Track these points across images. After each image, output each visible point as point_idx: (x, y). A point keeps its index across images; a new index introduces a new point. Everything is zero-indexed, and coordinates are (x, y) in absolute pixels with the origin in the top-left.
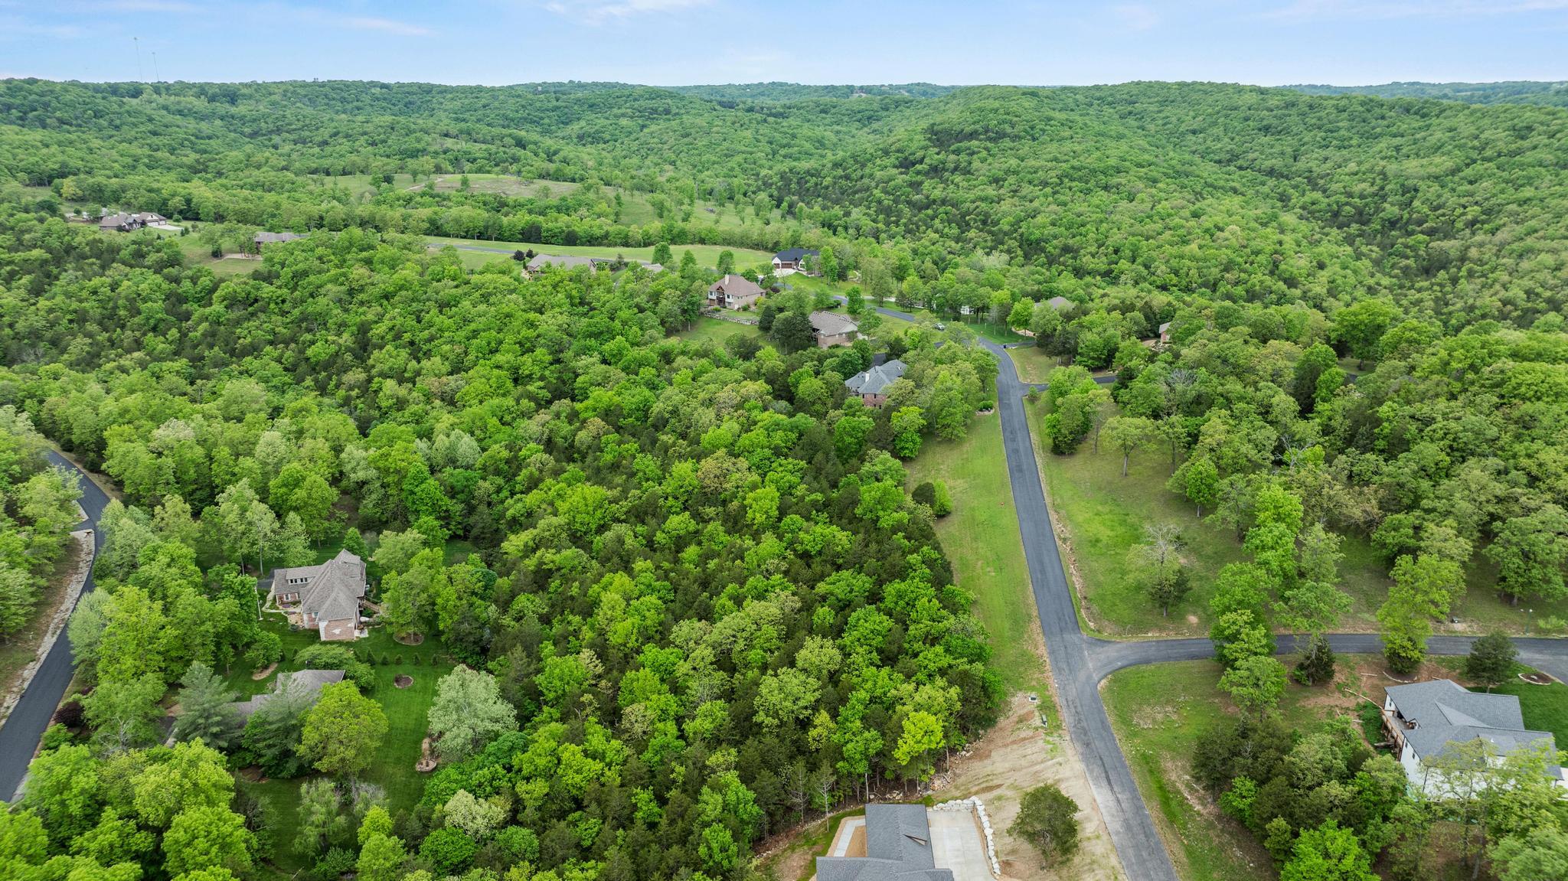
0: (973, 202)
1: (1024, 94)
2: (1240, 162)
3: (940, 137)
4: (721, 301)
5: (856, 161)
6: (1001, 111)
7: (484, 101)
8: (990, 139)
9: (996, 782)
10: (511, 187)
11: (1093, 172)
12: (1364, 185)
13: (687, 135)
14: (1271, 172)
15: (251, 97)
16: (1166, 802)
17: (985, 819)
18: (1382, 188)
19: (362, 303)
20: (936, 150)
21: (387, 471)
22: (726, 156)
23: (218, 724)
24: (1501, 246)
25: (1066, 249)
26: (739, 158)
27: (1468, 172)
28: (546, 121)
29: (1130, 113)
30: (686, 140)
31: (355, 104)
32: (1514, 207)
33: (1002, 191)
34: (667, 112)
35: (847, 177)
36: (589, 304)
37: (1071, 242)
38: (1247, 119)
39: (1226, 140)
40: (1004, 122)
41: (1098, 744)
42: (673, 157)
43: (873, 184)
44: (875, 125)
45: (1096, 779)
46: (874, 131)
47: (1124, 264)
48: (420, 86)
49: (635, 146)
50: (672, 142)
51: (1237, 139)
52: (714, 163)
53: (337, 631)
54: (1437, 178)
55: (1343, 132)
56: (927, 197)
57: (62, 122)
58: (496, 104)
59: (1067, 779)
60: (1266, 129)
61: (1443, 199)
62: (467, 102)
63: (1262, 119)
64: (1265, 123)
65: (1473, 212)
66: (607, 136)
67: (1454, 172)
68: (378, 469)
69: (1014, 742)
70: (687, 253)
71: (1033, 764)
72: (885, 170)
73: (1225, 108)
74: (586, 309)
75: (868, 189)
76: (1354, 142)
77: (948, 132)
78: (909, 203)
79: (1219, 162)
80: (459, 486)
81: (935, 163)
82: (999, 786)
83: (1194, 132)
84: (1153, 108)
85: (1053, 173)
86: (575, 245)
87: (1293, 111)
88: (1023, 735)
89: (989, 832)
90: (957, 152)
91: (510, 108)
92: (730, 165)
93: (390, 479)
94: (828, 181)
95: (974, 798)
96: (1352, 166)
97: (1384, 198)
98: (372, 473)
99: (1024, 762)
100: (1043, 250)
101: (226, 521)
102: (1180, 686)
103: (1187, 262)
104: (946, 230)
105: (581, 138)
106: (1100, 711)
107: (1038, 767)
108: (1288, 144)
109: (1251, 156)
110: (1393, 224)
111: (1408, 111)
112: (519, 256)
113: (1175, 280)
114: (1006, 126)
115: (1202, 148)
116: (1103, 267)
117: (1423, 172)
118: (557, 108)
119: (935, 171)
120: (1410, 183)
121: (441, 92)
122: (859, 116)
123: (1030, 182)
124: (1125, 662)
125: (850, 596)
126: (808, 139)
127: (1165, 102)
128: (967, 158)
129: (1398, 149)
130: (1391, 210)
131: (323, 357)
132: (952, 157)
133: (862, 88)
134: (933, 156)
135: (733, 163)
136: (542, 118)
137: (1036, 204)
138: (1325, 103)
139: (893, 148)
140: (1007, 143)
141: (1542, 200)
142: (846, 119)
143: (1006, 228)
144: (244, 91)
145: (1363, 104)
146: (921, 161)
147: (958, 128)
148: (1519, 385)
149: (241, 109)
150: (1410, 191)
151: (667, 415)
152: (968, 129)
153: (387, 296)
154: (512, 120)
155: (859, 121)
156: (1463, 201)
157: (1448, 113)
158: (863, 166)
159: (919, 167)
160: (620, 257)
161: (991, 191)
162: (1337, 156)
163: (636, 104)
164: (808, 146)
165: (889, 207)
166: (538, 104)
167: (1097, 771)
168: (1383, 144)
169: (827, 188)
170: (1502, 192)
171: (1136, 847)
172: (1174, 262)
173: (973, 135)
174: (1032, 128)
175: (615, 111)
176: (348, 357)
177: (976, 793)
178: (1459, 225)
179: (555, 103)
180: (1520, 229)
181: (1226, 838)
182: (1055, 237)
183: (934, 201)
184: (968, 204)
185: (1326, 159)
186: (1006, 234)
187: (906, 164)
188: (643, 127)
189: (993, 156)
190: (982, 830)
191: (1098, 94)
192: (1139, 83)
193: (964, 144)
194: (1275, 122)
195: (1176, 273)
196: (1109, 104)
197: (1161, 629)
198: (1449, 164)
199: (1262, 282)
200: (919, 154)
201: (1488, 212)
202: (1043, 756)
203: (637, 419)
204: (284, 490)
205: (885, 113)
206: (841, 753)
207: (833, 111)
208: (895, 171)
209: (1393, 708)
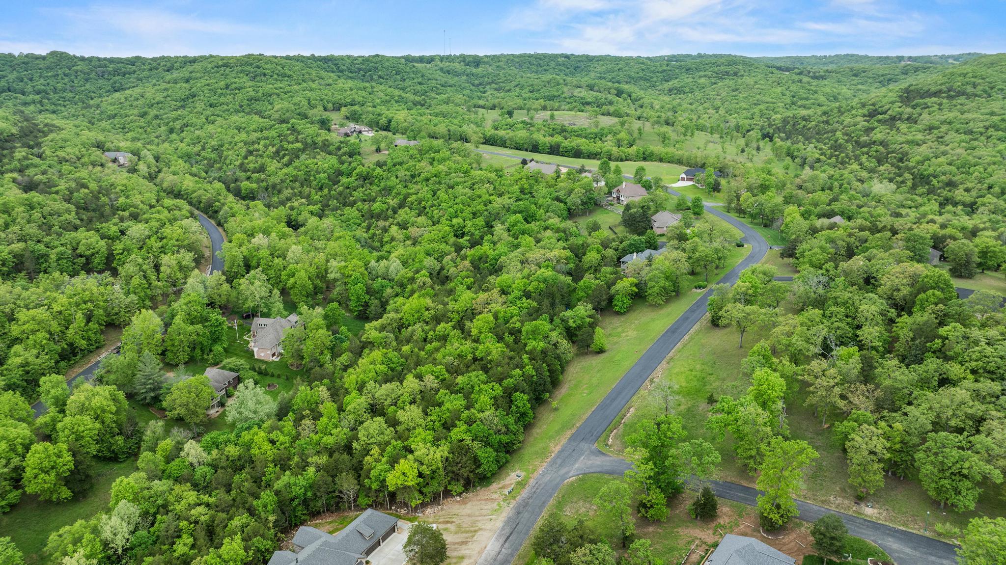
0: (901, 144)
3: (909, 95)
4: (618, 199)
7: (620, 66)
8: (948, 97)
10: (582, 120)
15: (487, 63)
20: (900, 104)
23: (150, 384)
25: (948, 184)
26: (762, 107)
28: (655, 79)
31: (545, 67)
33: (929, 137)
34: (735, 74)
37: (956, 178)
40: (968, 83)
48: (587, 56)
53: (262, 354)
56: (871, 139)
57: (380, 77)
58: (627, 68)
62: (610, 66)
66: (687, 90)
69: (486, 500)
70: (617, 166)
72: (855, 118)
75: (834, 131)
77: (917, 91)
78: (856, 142)
80: (377, 289)
81: (894, 114)
86: (579, 157)
90: (915, 106)
98: (338, 275)
100: (928, 183)
104: (868, 163)
105: (670, 90)
106: (551, 496)
112: (524, 162)
114: (968, 86)
118: (664, 71)
119: (891, 120)
121: (598, 61)
122: (881, 78)
123: (957, 131)
124: (599, 470)
128: (920, 111)
131: (379, 211)
132: (910, 110)
134: (896, 109)
135: (756, 110)
136: (652, 77)
137: (949, 147)
139: (870, 102)
140: (962, 100)
143: (912, 164)
144: (486, 60)
146: (885, 113)
147: (925, 89)
149: (479, 70)
152: (933, 89)
154: (633, 78)
159: (881, 117)
160: (583, 166)
161: (920, 136)
163: (717, 69)
165: (840, 145)
167: (508, 531)
173: (936, 94)
174: (993, 88)
176: (390, 212)
179: (665, 68)
182: (945, 174)
183: (874, 142)
184: (896, 146)
186: (909, 169)
187: (872, 114)
188: (713, 84)
189: (942, 110)
193: (924, 100)
200: (887, 107)
205: (904, 77)
207: (863, 74)
208: (861, 119)
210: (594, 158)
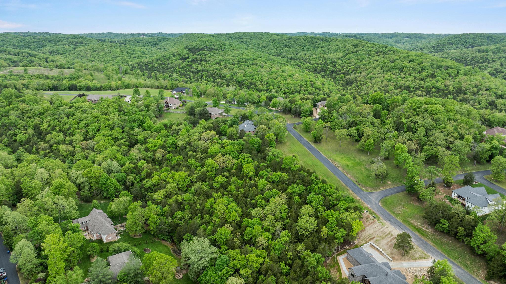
0: (214, 70)
1: (210, 36)
2: (281, 56)
3: (192, 50)
4: (167, 106)
5: (164, 59)
6: (209, 41)
8: (208, 50)
9: (372, 236)
11: (247, 60)
12: (321, 61)
13: (95, 51)
14: (291, 58)
16: (419, 231)
17: (377, 247)
18: (326, 62)
19: (29, 118)
20: (192, 54)
21: (91, 178)
22: (114, 58)
24: (365, 77)
25: (251, 84)
27: (347, 57)
29: (242, 42)
30: (95, 53)
32: (362, 66)
33: (221, 67)
34: (82, 43)
35: (163, 64)
36: (123, 111)
37: (252, 81)
38: (279, 43)
39: (275, 49)
40: (211, 45)
41: (392, 220)
42: (93, 59)
43: (174, 66)
44: (158, 47)
45: (399, 229)
46: (158, 48)
47: (271, 87)
49: (75, 55)
50: (90, 53)
51: (278, 49)
52: (110, 61)
53: (110, 238)
54: (340, 59)
55: (308, 46)
56: (197, 69)
59: (392, 231)
60: (286, 46)
61: (344, 64)
63: (283, 43)
64: (285, 44)
65: (352, 68)
66: (61, 52)
67: (343, 57)
68: (87, 177)
69: (369, 225)
70: (147, 91)
71: (379, 229)
72: (176, 61)
73: (271, 40)
74: (123, 112)
75: (173, 67)
76: (311, 49)
77: (193, 48)
78: (190, 71)
79: (275, 56)
80: (120, 179)
81: (193, 58)
82: (374, 237)
83: (264, 47)
84: (249, 40)
85: (235, 61)
86: (90, 91)
87: (291, 40)
88: (371, 222)
89: (381, 250)
90: (200, 54)
91: (15, 41)
92: (116, 61)
93: (92, 180)
94: (156, 65)
95: (370, 242)
96: (314, 56)
97: (327, 65)
98: (85, 179)
99: (376, 229)
100: (244, 84)
101: (47, 205)
102: (400, 201)
103: (290, 86)
104: (209, 80)
106: (386, 211)
107: (382, 230)
108: (293, 50)
109: (284, 54)
110: (332, 72)
111: (322, 40)
112: (80, 96)
113: (288, 91)
114: (212, 46)
115: (268, 52)
116: (266, 88)
117: (336, 57)
118: (35, 42)
119: (194, 61)
120: (333, 60)
122: (151, 44)
123: (229, 64)
124: (381, 197)
125: (301, 192)
126: (139, 51)
127: (251, 38)
128: (204, 56)
129: (324, 51)
130: (331, 68)
131: (24, 139)
132: (199, 56)
133: (143, 34)
134: (192, 56)
136: (31, 46)
137: (235, 70)
138: (300, 38)
140: (214, 51)
141: (368, 64)
142: (147, 44)
143: (229, 78)
145: (310, 38)
146: (188, 58)
147: (197, 47)
148: (431, 111)
150: (334, 63)
151: (185, 145)
152: (200, 47)
153: (41, 114)
154: (17, 46)
155: (152, 45)
156: (349, 65)
157: (333, 41)
158: (168, 60)
159: (189, 60)
160: (119, 94)
161: (217, 67)
162: (309, 53)
163: (69, 40)
164: (140, 54)
165: (184, 73)
166: (27, 41)
167: (398, 227)
168: (320, 49)
169: (157, 68)
170: (358, 62)
171: (422, 244)
172: (286, 85)
173: (202, 49)
174: (221, 46)
175: (61, 43)
176: (35, 138)
177: (369, 241)
178: (350, 71)
180: (367, 72)
181: (440, 237)
182: (247, 80)
183: (199, 71)
184: (212, 71)
185: (305, 54)
186: (230, 80)
187: (184, 59)
188: (74, 48)
189: (213, 56)
190: (378, 251)
191: (230, 36)
192: (240, 33)
193: (201, 52)
194: (288, 44)
195: (288, 89)
196: (234, 39)
197: (383, 186)
198: (341, 55)
199: (312, 90)
200: (187, 56)
201: (356, 67)
202: (381, 226)
203: (174, 148)
204: (57, 190)
206: (334, 237)
208: (180, 61)
209: (456, 195)
210: (100, 90)
